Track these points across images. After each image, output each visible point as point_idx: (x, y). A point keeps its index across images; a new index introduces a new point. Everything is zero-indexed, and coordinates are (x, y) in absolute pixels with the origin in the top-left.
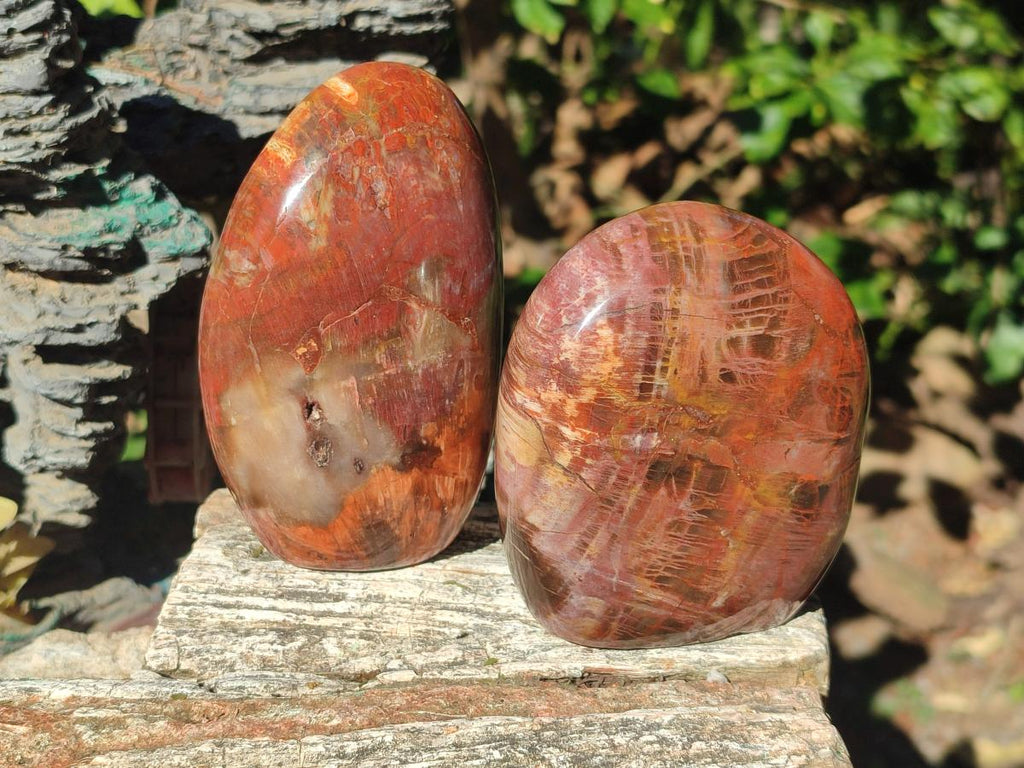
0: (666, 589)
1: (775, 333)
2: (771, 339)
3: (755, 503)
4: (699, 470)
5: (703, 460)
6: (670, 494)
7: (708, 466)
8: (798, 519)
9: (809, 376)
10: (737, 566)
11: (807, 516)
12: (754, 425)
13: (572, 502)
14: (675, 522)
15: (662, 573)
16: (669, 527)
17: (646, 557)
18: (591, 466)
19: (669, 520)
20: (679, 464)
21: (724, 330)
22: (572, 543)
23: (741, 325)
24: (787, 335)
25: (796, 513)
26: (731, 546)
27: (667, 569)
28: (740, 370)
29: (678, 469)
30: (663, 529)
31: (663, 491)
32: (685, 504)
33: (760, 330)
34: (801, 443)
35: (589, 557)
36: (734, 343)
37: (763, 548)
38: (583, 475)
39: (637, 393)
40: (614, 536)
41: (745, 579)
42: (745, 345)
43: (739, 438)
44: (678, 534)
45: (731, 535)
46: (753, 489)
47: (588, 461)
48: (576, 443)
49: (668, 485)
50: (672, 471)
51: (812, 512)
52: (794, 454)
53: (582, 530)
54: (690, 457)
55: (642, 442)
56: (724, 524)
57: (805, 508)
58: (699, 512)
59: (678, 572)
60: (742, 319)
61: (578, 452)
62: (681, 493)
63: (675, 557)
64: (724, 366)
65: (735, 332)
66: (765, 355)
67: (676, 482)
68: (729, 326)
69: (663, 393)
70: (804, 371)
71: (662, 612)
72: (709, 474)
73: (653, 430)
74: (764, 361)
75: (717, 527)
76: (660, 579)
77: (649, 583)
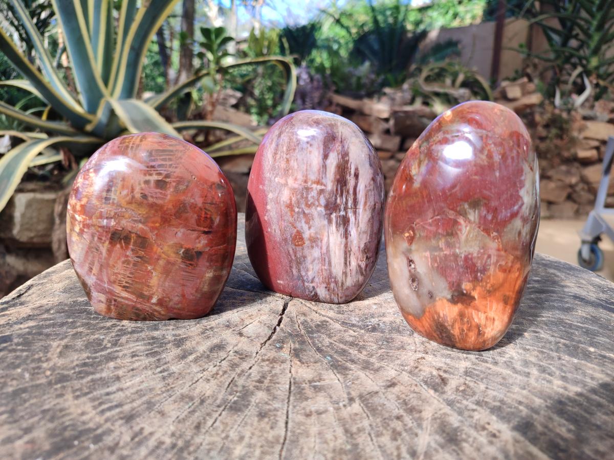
0: (128, 292)
1: (168, 180)
2: (165, 183)
3: (163, 256)
4: (135, 238)
5: (136, 234)
6: (122, 247)
7: (138, 236)
8: (187, 266)
9: (185, 200)
10: (158, 284)
11: (191, 264)
12: (159, 220)
13: (82, 249)
14: (126, 261)
15: (124, 284)
16: (124, 263)
17: (116, 276)
18: (86, 232)
19: (123, 259)
20: (125, 235)
21: (142, 176)
22: (86, 268)
23: (151, 175)
24: (174, 181)
25: (184, 262)
26: (154, 274)
27: (126, 282)
28: (150, 194)
29: (125, 236)
30: (121, 264)
31: (118, 246)
32: (129, 253)
33: (160, 178)
34: (182, 230)
35: (94, 274)
36: (147, 182)
37: (170, 277)
38: (84, 236)
39: (104, 201)
40: (101, 265)
41: (164, 290)
42: (152, 184)
43: (152, 225)
44: (128, 266)
45: (153, 269)
46: (162, 249)
47: (85, 230)
48: (80, 222)
49: (120, 243)
50: (122, 237)
51: (192, 263)
52: (179, 234)
53: (89, 262)
54: (130, 232)
55: (107, 223)
56: (150, 264)
57: (189, 260)
58: (137, 257)
59: (132, 284)
60: (151, 172)
61: (81, 226)
62: (127, 248)
63: (128, 277)
64: (142, 192)
65: (148, 178)
66: (161, 188)
67: (124, 242)
68: (145, 175)
69: (115, 202)
70: (183, 198)
71: (130, 303)
72: (140, 240)
73: (112, 218)
74: (161, 191)
75: (146, 265)
76: (124, 287)
77: (121, 288)
